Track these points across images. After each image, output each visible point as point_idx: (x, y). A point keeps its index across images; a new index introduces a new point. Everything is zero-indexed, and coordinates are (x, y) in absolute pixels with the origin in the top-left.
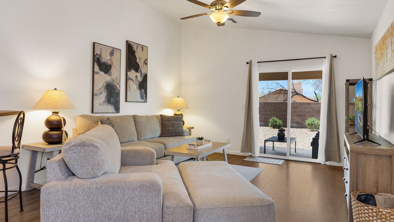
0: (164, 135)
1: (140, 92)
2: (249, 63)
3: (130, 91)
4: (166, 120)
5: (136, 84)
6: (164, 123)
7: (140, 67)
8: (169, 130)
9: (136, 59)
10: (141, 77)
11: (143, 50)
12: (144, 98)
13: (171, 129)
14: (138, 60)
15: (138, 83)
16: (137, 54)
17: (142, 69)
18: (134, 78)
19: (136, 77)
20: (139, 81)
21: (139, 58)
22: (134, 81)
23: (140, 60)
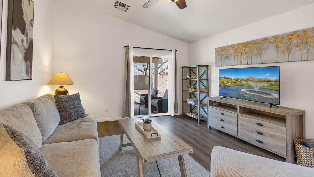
0: (65, 122)
1: (26, 65)
2: (127, 47)
3: (15, 62)
4: (65, 101)
5: (21, 53)
6: (62, 105)
7: (27, 27)
8: (71, 113)
9: (23, 14)
10: (27, 43)
11: (29, 5)
12: (30, 74)
13: (72, 111)
14: (24, 16)
15: (24, 51)
16: (23, 5)
17: (28, 31)
18: (20, 43)
19: (22, 41)
20: (25, 48)
21: (26, 15)
22: (20, 48)
23: (26, 18)
